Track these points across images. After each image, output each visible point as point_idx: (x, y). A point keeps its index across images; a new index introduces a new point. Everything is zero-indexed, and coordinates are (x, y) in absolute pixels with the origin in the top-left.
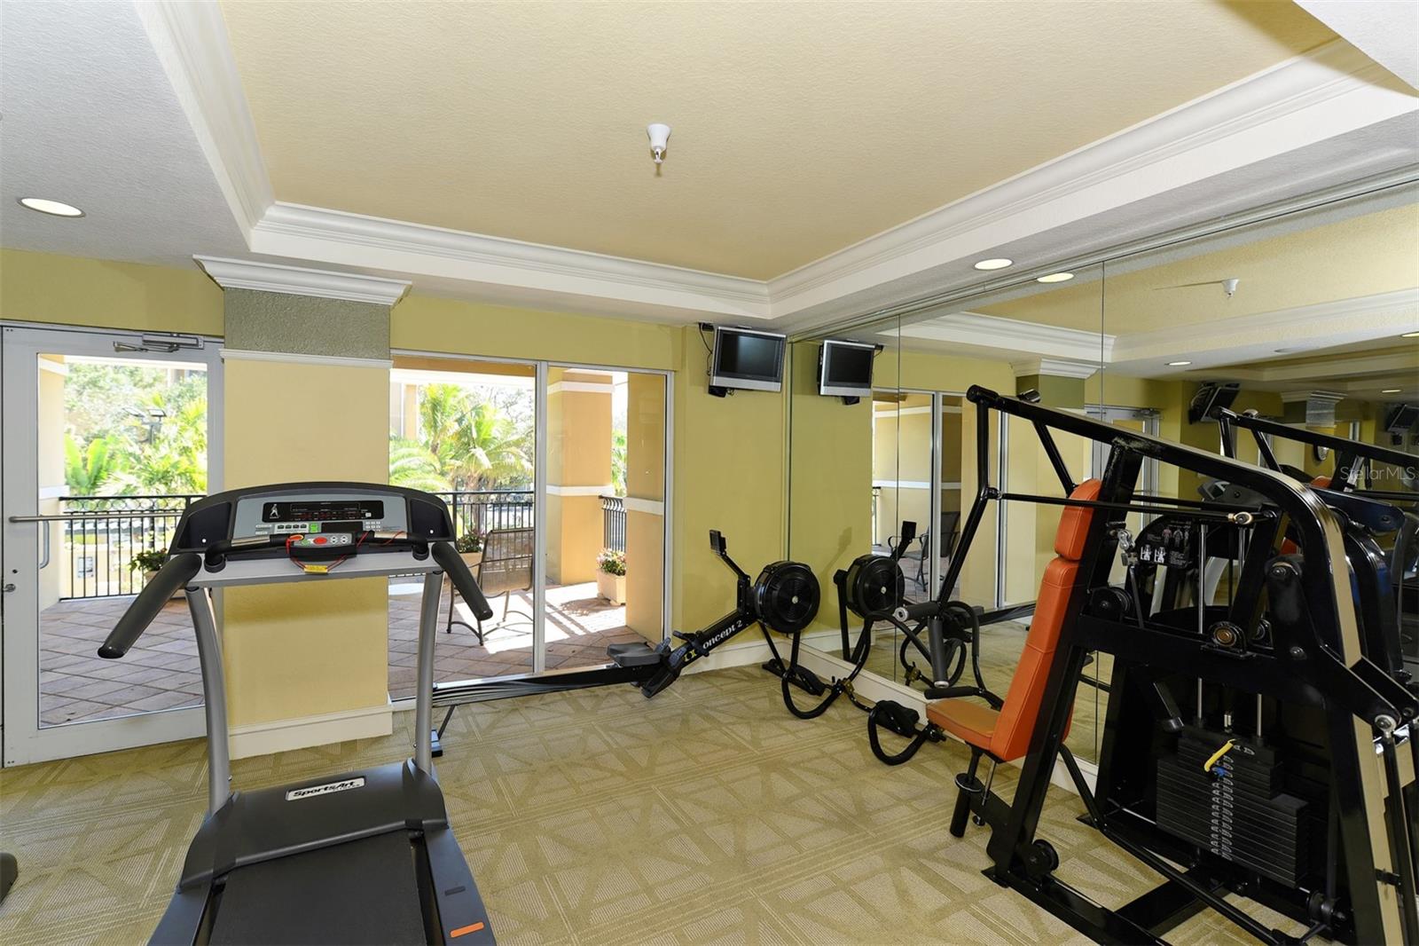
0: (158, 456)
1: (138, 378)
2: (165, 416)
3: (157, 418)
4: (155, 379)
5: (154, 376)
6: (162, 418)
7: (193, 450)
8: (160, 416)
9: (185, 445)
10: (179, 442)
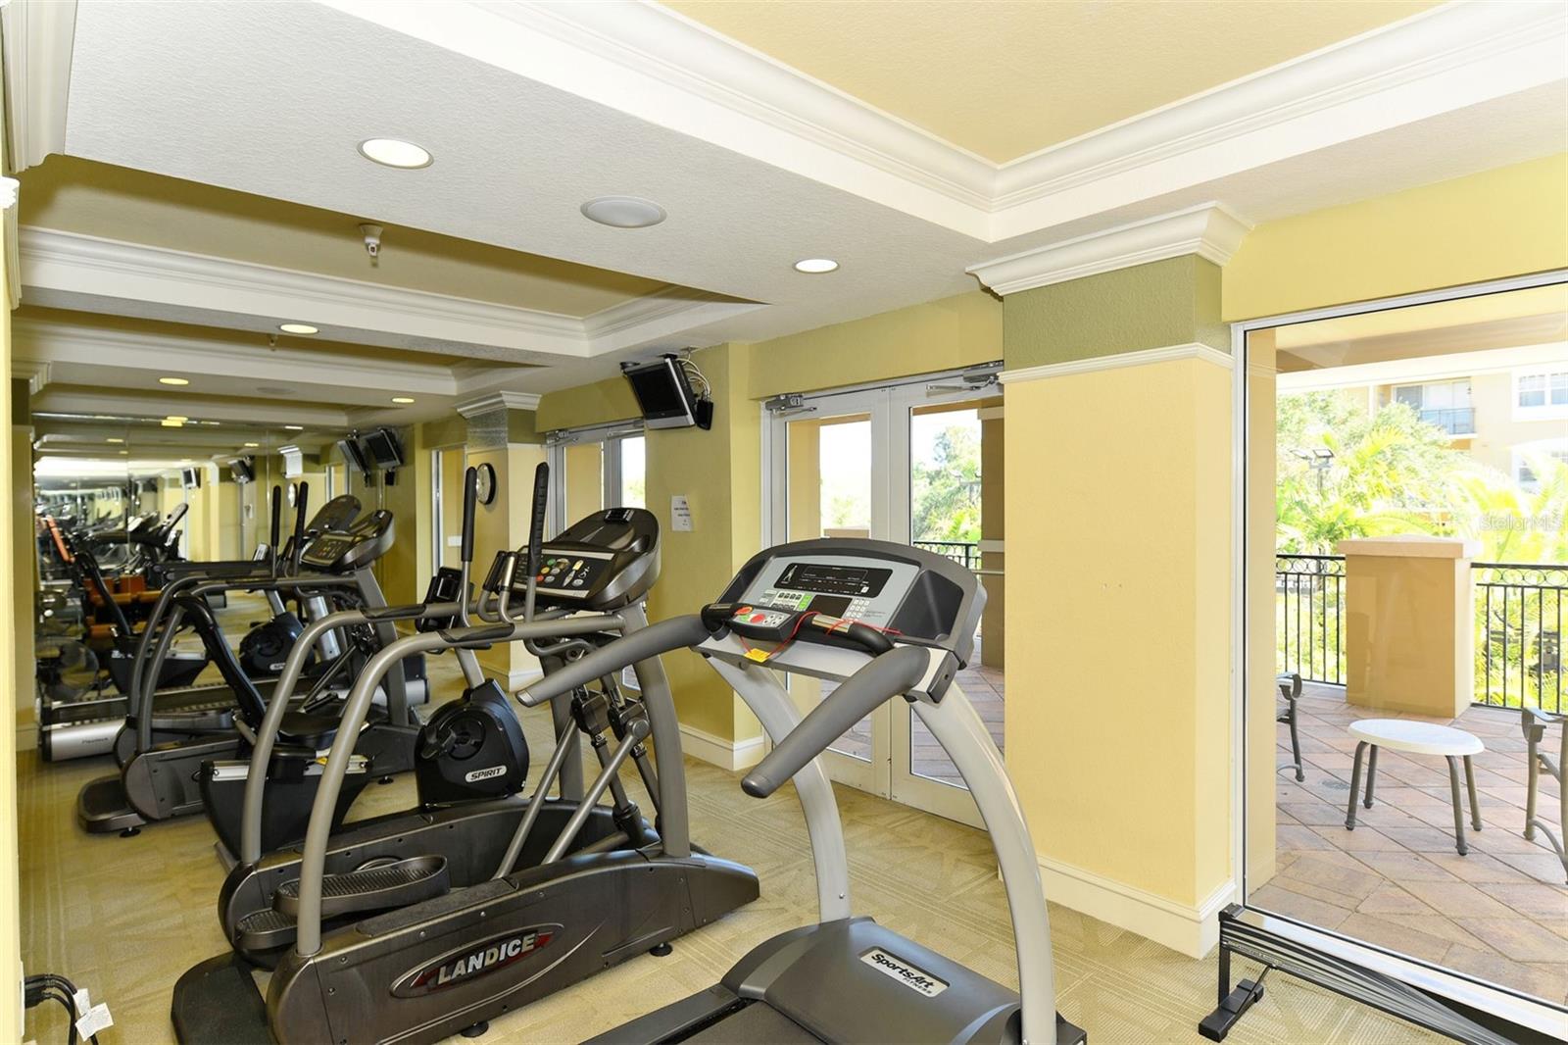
0: (1325, 505)
1: (1332, 416)
2: (1332, 456)
3: (1324, 459)
4: (1351, 414)
5: (1349, 410)
6: (1330, 459)
7: (1368, 496)
8: (1328, 457)
9: (1359, 490)
10: (1350, 488)
